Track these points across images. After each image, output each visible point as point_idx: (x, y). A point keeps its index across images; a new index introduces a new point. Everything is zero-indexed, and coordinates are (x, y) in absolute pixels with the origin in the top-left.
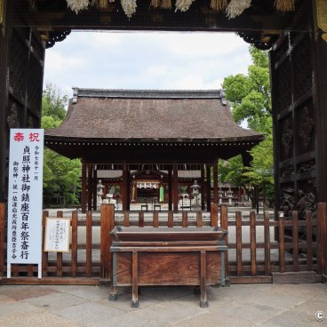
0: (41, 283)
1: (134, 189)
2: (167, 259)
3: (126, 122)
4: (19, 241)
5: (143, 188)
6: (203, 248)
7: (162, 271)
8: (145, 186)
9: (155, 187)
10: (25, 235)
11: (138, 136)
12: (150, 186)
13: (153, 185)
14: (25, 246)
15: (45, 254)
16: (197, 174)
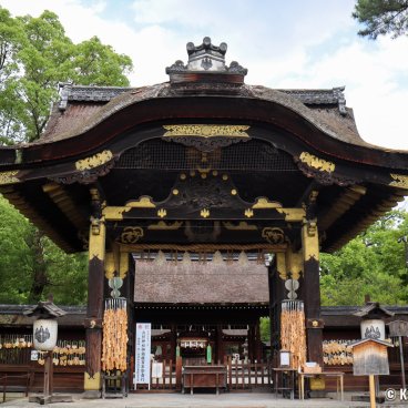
0: (150, 392)
1: (178, 348)
2: (204, 377)
3: (174, 286)
4: (140, 373)
5: (188, 347)
6: (217, 372)
7: (202, 382)
8: (191, 345)
9: (202, 345)
10: (143, 371)
11: (186, 300)
12: (196, 345)
13: (199, 343)
14: (143, 375)
15: (151, 379)
16: (244, 332)
